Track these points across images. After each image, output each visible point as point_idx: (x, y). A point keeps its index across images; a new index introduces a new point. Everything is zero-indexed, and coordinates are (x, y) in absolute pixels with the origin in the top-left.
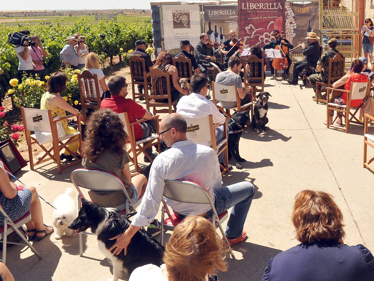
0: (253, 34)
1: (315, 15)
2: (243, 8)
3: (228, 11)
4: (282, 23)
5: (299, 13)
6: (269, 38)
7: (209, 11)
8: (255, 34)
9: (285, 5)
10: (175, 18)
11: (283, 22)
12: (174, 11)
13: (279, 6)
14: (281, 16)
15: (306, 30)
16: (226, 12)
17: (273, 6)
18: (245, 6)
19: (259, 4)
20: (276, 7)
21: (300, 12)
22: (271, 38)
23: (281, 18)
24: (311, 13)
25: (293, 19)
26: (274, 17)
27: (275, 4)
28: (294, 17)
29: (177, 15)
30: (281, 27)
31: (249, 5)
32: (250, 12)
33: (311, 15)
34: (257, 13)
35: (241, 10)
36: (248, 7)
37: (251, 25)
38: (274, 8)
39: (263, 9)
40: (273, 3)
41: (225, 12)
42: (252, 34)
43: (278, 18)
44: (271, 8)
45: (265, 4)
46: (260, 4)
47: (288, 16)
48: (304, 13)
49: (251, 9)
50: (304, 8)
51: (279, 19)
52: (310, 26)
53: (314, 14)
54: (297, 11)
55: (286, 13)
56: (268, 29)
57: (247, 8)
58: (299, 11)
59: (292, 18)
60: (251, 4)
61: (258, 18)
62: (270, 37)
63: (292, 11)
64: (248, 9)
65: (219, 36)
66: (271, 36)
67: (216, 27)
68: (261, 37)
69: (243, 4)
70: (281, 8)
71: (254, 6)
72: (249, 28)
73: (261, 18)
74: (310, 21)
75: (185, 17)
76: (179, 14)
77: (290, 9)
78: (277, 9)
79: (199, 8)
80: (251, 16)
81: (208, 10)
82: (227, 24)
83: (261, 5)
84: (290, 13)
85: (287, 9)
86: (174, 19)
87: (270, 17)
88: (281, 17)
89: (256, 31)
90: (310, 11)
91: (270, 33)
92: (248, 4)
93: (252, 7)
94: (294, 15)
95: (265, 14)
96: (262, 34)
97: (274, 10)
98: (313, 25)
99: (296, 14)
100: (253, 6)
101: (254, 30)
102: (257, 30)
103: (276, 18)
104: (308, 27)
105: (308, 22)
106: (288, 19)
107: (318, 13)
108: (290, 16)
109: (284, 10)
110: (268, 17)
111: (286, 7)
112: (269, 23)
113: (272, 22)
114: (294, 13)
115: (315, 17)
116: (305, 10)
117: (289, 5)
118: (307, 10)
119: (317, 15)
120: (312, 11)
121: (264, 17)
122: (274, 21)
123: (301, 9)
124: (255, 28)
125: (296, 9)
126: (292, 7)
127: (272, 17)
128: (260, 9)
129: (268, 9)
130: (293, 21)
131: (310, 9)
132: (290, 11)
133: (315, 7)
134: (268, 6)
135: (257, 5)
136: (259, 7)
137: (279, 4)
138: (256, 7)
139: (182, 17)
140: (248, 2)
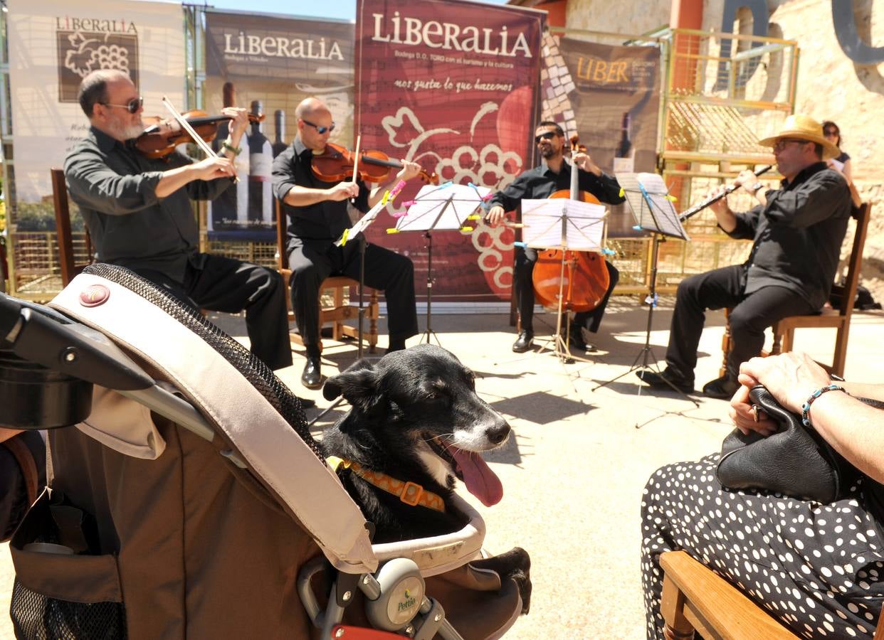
0: (413, 150)
1: (647, 95)
2: (377, 37)
4: (528, 113)
5: (591, 82)
6: (476, 171)
7: (228, 37)
8: (419, 151)
9: (543, 43)
10: (70, 53)
11: (532, 110)
12: (63, 22)
13: (520, 44)
14: (525, 84)
15: (611, 150)
16: (301, 48)
17: (496, 42)
18: (387, 27)
19: (444, 28)
20: (510, 48)
21: (595, 78)
22: (482, 171)
23: (525, 93)
24: (635, 84)
25: (568, 104)
26: (499, 87)
27: (504, 35)
28: (572, 96)
29: (78, 41)
30: (522, 128)
31: (403, 24)
32: (404, 54)
33: (632, 93)
34: (431, 64)
35: (368, 41)
36: (397, 31)
37: (404, 110)
38: (500, 51)
39: (458, 48)
40: (497, 27)
41: (298, 45)
42: (407, 149)
43: (515, 92)
44: (487, 51)
45: (465, 31)
46: (448, 26)
47: (549, 91)
48: (608, 85)
49: (409, 41)
50: (613, 64)
51: (519, 97)
52: (625, 134)
53: (644, 90)
54: (583, 73)
55: (544, 75)
56: (472, 131)
57: (392, 37)
58: (592, 75)
59: (565, 97)
60: (409, 21)
61: (437, 85)
62: (479, 165)
63: (565, 70)
64: (397, 40)
65: (267, 147)
66: (483, 161)
67: (255, 105)
68: (445, 162)
69: (378, 17)
70: (528, 54)
71: (421, 31)
72: (397, 121)
73: (448, 85)
74: (626, 115)
75: (118, 55)
76: (87, 36)
77: (560, 60)
78: (513, 54)
79: (181, 18)
80: (408, 72)
81: (221, 30)
83: (450, 33)
84: (559, 78)
85: (549, 62)
86: (62, 57)
87: (483, 87)
88: (526, 88)
89: (424, 136)
90: (631, 78)
91: (478, 149)
92: (397, 21)
93: (414, 37)
94: (571, 87)
95: (465, 73)
96: (448, 152)
97: (499, 59)
98: (637, 129)
99: (579, 84)
100: (418, 32)
101: (416, 134)
102: (431, 132)
103: (507, 93)
104: (619, 137)
105: (621, 119)
106: (547, 99)
107: (659, 89)
108: (558, 91)
109: (537, 62)
110: (473, 83)
111: (546, 51)
112: (479, 109)
113: (489, 107)
114: (575, 79)
115: (646, 104)
116: (612, 72)
117: (555, 45)
118: (620, 72)
119: (654, 95)
120: (636, 79)
121: (461, 82)
122: (499, 102)
123: (598, 66)
124: (422, 124)
125: (583, 62)
126: (565, 54)
127: (493, 85)
128: (444, 47)
129: (478, 51)
130: (568, 110)
131: (629, 69)
132: (558, 67)
133: (649, 64)
134: (476, 39)
135: (433, 28)
136: (440, 39)
137: (521, 37)
138: (430, 37)
139: (104, 52)
140: (397, 14)
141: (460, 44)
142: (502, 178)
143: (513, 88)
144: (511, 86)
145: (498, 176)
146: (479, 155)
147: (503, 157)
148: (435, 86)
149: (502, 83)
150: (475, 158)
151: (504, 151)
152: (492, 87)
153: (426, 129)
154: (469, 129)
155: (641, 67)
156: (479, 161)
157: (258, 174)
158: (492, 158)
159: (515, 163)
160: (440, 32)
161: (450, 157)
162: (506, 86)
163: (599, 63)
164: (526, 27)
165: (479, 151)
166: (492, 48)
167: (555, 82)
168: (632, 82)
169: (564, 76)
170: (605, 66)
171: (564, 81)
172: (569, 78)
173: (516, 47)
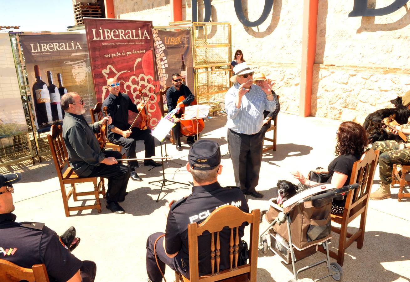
1: (188, 48)
2: (95, 39)
3: (67, 43)
5: (170, 45)
6: (138, 85)
7: (32, 45)
9: (153, 33)
11: (153, 58)
13: (146, 35)
14: (150, 49)
15: (179, 69)
16: (65, 47)
19: (119, 31)
20: (142, 37)
21: (171, 44)
22: (140, 85)
23: (150, 53)
25: (163, 54)
26: (141, 51)
27: (140, 31)
28: (164, 51)
31: (104, 32)
32: (106, 44)
33: (183, 47)
34: (116, 46)
35: (92, 42)
36: (102, 35)
37: (109, 66)
38: (139, 38)
39: (125, 38)
40: (137, 29)
41: (62, 45)
44: (135, 38)
45: (126, 32)
47: (157, 50)
48: (176, 45)
49: (107, 39)
50: (176, 38)
51: (148, 54)
52: (183, 62)
53: (187, 45)
54: (167, 42)
55: (155, 44)
57: (100, 37)
58: (170, 42)
59: (162, 52)
60: (106, 30)
61: (119, 54)
62: (138, 83)
63: (161, 42)
64: (102, 39)
65: (56, 89)
66: (140, 81)
67: (48, 73)
68: (127, 83)
69: (94, 30)
70: (149, 38)
71: (110, 34)
72: (108, 71)
73: (124, 54)
74: (182, 55)
77: (159, 38)
78: (144, 38)
80: (108, 51)
81: (29, 42)
82: (68, 67)
83: (121, 33)
84: (159, 45)
85: (156, 39)
87: (135, 52)
88: (150, 51)
89: (118, 74)
90: (182, 42)
92: (101, 31)
93: (108, 37)
94: (164, 48)
95: (128, 48)
96: (127, 80)
97: (139, 41)
98: (186, 60)
99: (166, 47)
101: (115, 74)
102: (120, 73)
103: (144, 53)
104: (181, 64)
105: (181, 58)
106: (157, 54)
107: (191, 45)
108: (160, 50)
109: (152, 40)
110: (132, 52)
111: (154, 36)
112: (136, 61)
113: (139, 60)
114: (165, 45)
115: (188, 51)
116: (175, 41)
117: (157, 33)
118: (179, 40)
119: (190, 47)
120: (184, 42)
121: (128, 52)
122: (141, 57)
123: (172, 39)
124: (116, 70)
125: (166, 38)
126: (160, 36)
127: (139, 51)
128: (120, 39)
129: (132, 39)
130: (164, 56)
131: (181, 39)
132: (159, 41)
133: (187, 36)
134: (130, 34)
135: (115, 32)
136: (118, 36)
137: (145, 31)
138: (114, 36)
140: (101, 28)
141: (125, 37)
142: (147, 86)
143: (146, 52)
144: (145, 51)
145: (146, 85)
146: (138, 79)
147: (146, 78)
148: (119, 55)
149: (142, 50)
150: (137, 80)
151: (146, 76)
152: (138, 52)
153: (118, 72)
154: (133, 69)
155: (185, 37)
156: (138, 81)
157: (54, 101)
158: (143, 79)
159: (151, 79)
160: (117, 33)
161: (128, 81)
162: (143, 51)
163: (172, 38)
164: (146, 27)
165: (138, 77)
166: (136, 37)
167: (158, 47)
168: (183, 44)
169: (161, 44)
170: (174, 39)
171: (161, 46)
172: (163, 45)
173: (144, 36)
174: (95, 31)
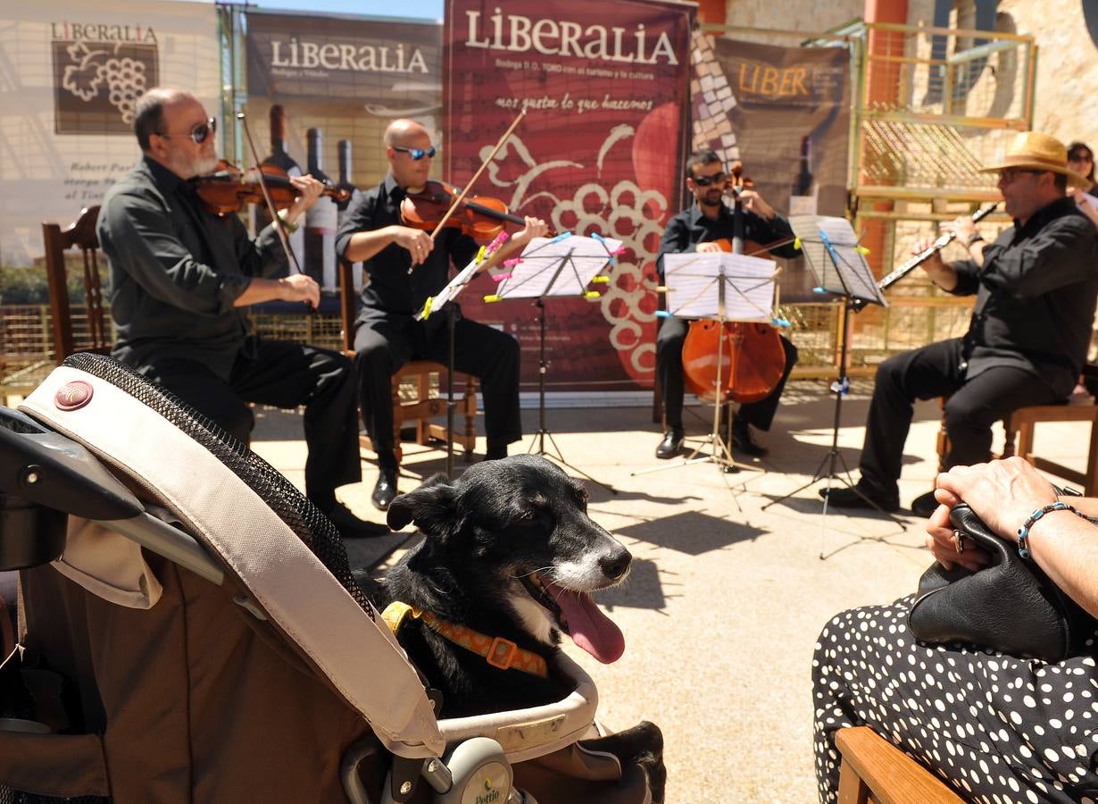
0: (521, 190)
1: (834, 112)
2: (472, 41)
3: (384, 51)
4: (673, 139)
5: (757, 96)
6: (605, 217)
8: (530, 191)
9: (693, 45)
10: (69, 70)
11: (680, 134)
12: (60, 29)
13: (663, 48)
14: (670, 100)
15: (786, 186)
16: (372, 58)
17: (629, 46)
18: (485, 29)
19: (560, 28)
20: (648, 53)
21: (764, 91)
22: (613, 217)
23: (669, 112)
24: (817, 98)
25: (727, 126)
26: (635, 104)
27: (641, 35)
28: (733, 115)
29: (80, 54)
30: (667, 160)
31: (506, 25)
32: (508, 64)
33: (814, 109)
34: (543, 77)
35: (460, 46)
36: (498, 33)
37: (509, 137)
38: (635, 57)
40: (631, 26)
41: (367, 53)
42: (514, 188)
43: (657, 112)
44: (618, 57)
45: (589, 32)
46: (566, 25)
47: (702, 108)
48: (783, 99)
49: (514, 47)
50: (787, 71)
51: (662, 118)
52: (804, 164)
53: (828, 105)
54: (747, 85)
55: (695, 87)
56: (600, 164)
57: (492, 41)
58: (759, 86)
59: (723, 116)
60: (514, 20)
61: (552, 103)
62: (609, 209)
63: (722, 81)
64: (498, 45)
66: (614, 204)
67: (312, 135)
68: (564, 206)
69: (473, 16)
70: (673, 61)
71: (530, 33)
72: (500, 152)
73: (567, 103)
74: (805, 140)
75: (132, 71)
76: (92, 46)
77: (716, 69)
78: (653, 61)
79: (214, 20)
80: (513, 87)
81: (266, 36)
82: (376, 122)
83: (568, 34)
84: (715, 91)
85: (701, 70)
86: (59, 75)
87: (614, 105)
88: (671, 105)
89: (536, 171)
90: (811, 89)
91: (609, 187)
92: (498, 20)
94: (731, 103)
95: (589, 87)
96: (568, 192)
97: (635, 67)
98: (819, 157)
99: (742, 99)
100: (526, 34)
101: (525, 169)
102: (545, 166)
103: (645, 112)
104: (796, 169)
105: (798, 144)
106: (699, 119)
107: (849, 104)
108: (714, 109)
109: (686, 71)
110: (600, 100)
111: (697, 56)
112: (608, 134)
113: (622, 132)
114: (736, 93)
115: (832, 124)
116: (786, 82)
117: (709, 48)
118: (797, 82)
119: (843, 111)
120: (817, 92)
121: (584, 99)
122: (635, 124)
123: (766, 74)
124: (533, 156)
125: (746, 69)
126: (723, 59)
127: (626, 103)
130: (728, 134)
131: (809, 77)
132: (714, 77)
133: (836, 71)
134: (603, 42)
135: (546, 28)
136: (557, 43)
137: (664, 38)
138: (543, 40)
139: (113, 67)
140: (498, 10)
141: (583, 49)
142: (641, 226)
143: (654, 107)
144: (650, 103)
145: (635, 223)
146: (609, 195)
147: (642, 197)
148: (549, 105)
149: (639, 100)
150: (604, 199)
151: (643, 190)
152: (625, 105)
153: (539, 162)
154: (596, 161)
155: (824, 75)
156: (609, 204)
157: (316, 224)
158: (627, 199)
159: (658, 205)
160: (555, 33)
161: (571, 198)
162: (644, 103)
163: (768, 71)
164: (670, 25)
165: (609, 190)
166: (625, 53)
167: (709, 97)
168: (813, 95)
169: (721, 88)
170: (776, 75)
171: (721, 95)
172: (728, 91)
173: (657, 52)
174: (478, 18)
